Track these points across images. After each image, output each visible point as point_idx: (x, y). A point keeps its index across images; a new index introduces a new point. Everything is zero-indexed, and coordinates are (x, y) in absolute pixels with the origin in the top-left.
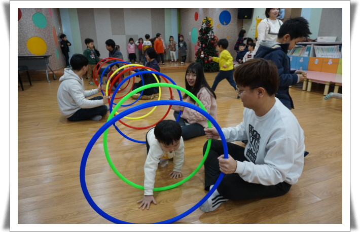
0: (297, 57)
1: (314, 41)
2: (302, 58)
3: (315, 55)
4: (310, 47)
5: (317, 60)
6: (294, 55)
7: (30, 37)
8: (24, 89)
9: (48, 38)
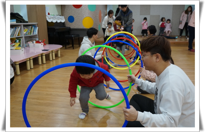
7: (85, 17)
8: (74, 48)
9: (95, 18)
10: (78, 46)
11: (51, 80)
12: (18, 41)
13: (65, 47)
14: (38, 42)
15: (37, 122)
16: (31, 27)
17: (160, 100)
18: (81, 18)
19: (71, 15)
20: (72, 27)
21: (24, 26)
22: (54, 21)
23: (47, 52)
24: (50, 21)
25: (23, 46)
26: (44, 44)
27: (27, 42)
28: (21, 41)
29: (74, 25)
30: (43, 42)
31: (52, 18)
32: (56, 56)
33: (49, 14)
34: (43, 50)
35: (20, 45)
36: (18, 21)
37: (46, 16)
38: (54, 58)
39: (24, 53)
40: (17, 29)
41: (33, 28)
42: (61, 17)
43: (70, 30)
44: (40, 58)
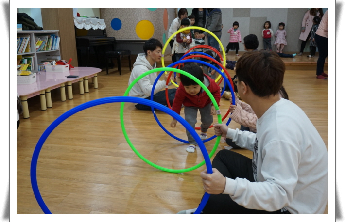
7: (140, 20)
8: (122, 73)
9: (156, 22)
10: (129, 69)
11: (81, 127)
12: (26, 61)
13: (105, 72)
14: (60, 63)
15: (57, 197)
16: (48, 37)
17: (262, 160)
18: (132, 22)
19: (117, 17)
20: (118, 38)
21: (37, 35)
22: (88, 27)
23: (75, 80)
24: (80, 27)
25: (34, 69)
26: (71, 67)
27: (41, 62)
28: (32, 62)
29: (122, 35)
30: (68, 64)
31: (84, 22)
32: (91, 86)
33: (78, 15)
34: (68, 77)
35: (29, 68)
36: (25, 27)
37: (73, 18)
38: (87, 90)
39: (37, 81)
40: (24, 41)
41: (52, 39)
42: (99, 20)
43: (114, 43)
44: (63, 90)
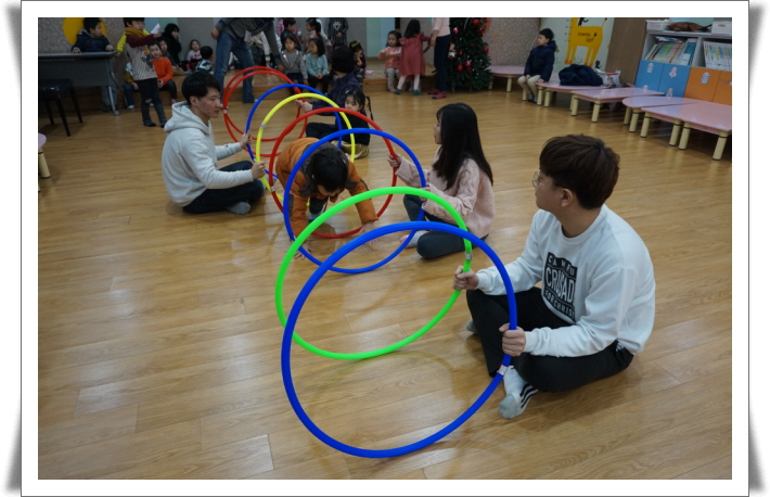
0: (664, 65)
1: (705, 29)
2: (675, 68)
3: (703, 63)
4: (695, 44)
5: (707, 74)
6: (658, 59)
